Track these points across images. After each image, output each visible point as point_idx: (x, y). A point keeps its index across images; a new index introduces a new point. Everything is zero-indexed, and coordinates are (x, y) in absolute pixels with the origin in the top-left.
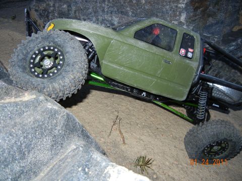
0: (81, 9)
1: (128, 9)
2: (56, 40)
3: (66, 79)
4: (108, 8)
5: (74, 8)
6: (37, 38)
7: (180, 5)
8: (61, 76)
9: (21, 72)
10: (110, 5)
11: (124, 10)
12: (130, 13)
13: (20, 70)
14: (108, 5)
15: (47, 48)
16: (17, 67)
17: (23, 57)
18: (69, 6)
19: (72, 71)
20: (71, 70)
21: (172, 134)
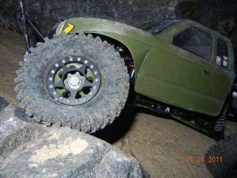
0: (58, 9)
1: (114, 10)
2: (86, 48)
3: (111, 105)
4: (90, 8)
5: (49, 7)
6: (55, 45)
7: (169, 8)
8: (103, 102)
9: (38, 97)
10: (92, 5)
11: (108, 11)
12: (116, 15)
13: (37, 95)
14: (89, 5)
15: (71, 59)
16: (31, 91)
17: (39, 73)
18: (43, 4)
19: (117, 93)
20: (115, 91)
21: (183, 149)
